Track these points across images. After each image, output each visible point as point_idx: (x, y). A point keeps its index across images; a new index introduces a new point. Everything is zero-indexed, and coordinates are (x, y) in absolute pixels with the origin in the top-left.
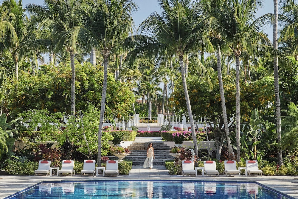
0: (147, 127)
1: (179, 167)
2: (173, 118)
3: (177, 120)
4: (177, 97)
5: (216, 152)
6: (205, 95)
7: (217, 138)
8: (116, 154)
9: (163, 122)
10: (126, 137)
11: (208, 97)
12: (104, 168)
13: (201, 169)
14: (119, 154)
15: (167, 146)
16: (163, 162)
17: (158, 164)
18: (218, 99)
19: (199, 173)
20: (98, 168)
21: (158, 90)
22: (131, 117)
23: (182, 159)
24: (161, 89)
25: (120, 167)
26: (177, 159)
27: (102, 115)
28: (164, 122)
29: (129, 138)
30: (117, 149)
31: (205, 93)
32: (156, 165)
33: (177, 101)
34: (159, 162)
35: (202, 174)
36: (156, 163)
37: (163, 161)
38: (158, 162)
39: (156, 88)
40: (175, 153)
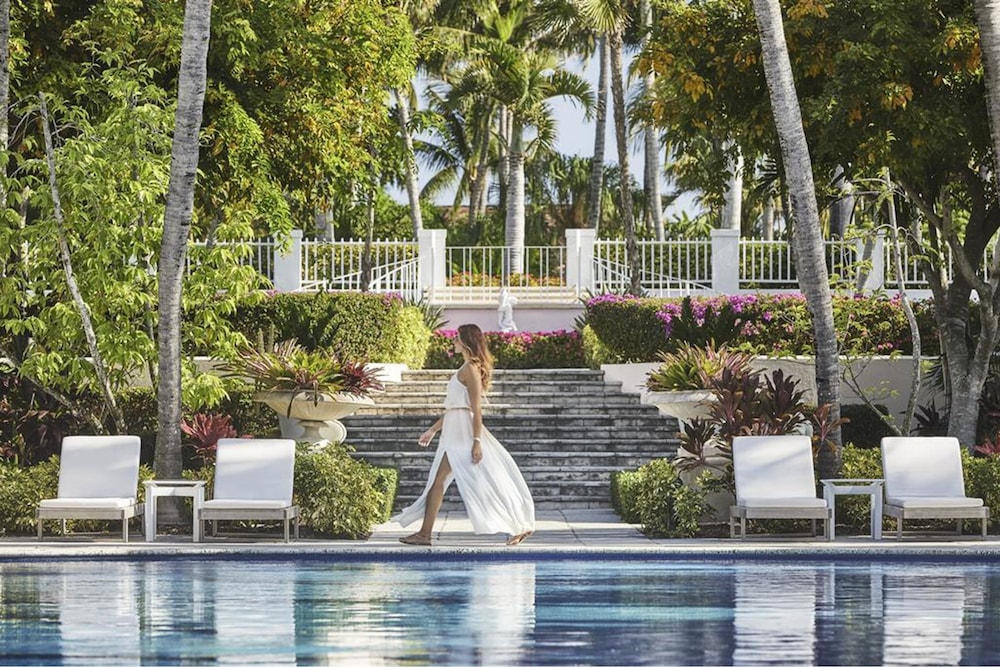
0: (496, 309)
1: (711, 484)
2: (657, 254)
3: (684, 266)
4: (692, 52)
5: (946, 417)
6: (877, 27)
7: (952, 325)
8: (286, 400)
9: (594, 282)
10: (358, 336)
11: (897, 42)
12: (196, 491)
13: (861, 490)
14: (302, 395)
15: (624, 390)
16: (596, 483)
17: (564, 497)
18: (962, 55)
19: (851, 518)
20: (157, 490)
21: (562, 91)
22: (401, 252)
23: (729, 432)
24: (585, 87)
25: (307, 481)
26: (696, 435)
27: (185, 121)
28: (601, 281)
29: (382, 342)
30: (291, 365)
31: (880, 18)
32: (551, 505)
33: (695, 77)
34: (571, 487)
35: (867, 531)
36: (556, 491)
37: (601, 476)
38: (564, 483)
39: (555, 79)
40: (682, 387)
